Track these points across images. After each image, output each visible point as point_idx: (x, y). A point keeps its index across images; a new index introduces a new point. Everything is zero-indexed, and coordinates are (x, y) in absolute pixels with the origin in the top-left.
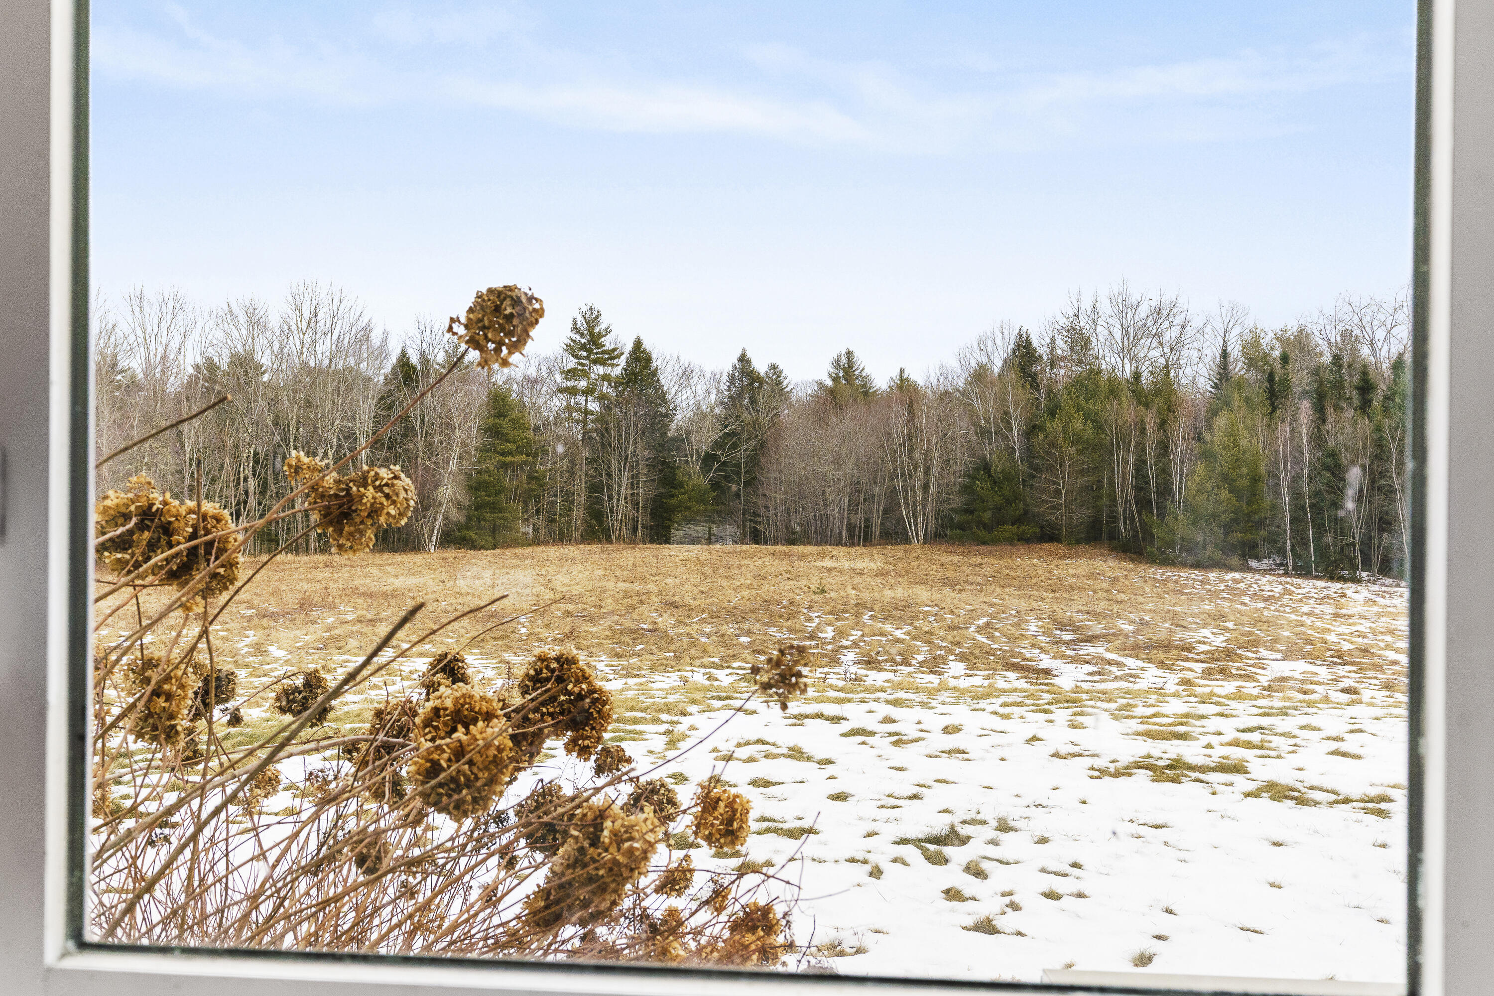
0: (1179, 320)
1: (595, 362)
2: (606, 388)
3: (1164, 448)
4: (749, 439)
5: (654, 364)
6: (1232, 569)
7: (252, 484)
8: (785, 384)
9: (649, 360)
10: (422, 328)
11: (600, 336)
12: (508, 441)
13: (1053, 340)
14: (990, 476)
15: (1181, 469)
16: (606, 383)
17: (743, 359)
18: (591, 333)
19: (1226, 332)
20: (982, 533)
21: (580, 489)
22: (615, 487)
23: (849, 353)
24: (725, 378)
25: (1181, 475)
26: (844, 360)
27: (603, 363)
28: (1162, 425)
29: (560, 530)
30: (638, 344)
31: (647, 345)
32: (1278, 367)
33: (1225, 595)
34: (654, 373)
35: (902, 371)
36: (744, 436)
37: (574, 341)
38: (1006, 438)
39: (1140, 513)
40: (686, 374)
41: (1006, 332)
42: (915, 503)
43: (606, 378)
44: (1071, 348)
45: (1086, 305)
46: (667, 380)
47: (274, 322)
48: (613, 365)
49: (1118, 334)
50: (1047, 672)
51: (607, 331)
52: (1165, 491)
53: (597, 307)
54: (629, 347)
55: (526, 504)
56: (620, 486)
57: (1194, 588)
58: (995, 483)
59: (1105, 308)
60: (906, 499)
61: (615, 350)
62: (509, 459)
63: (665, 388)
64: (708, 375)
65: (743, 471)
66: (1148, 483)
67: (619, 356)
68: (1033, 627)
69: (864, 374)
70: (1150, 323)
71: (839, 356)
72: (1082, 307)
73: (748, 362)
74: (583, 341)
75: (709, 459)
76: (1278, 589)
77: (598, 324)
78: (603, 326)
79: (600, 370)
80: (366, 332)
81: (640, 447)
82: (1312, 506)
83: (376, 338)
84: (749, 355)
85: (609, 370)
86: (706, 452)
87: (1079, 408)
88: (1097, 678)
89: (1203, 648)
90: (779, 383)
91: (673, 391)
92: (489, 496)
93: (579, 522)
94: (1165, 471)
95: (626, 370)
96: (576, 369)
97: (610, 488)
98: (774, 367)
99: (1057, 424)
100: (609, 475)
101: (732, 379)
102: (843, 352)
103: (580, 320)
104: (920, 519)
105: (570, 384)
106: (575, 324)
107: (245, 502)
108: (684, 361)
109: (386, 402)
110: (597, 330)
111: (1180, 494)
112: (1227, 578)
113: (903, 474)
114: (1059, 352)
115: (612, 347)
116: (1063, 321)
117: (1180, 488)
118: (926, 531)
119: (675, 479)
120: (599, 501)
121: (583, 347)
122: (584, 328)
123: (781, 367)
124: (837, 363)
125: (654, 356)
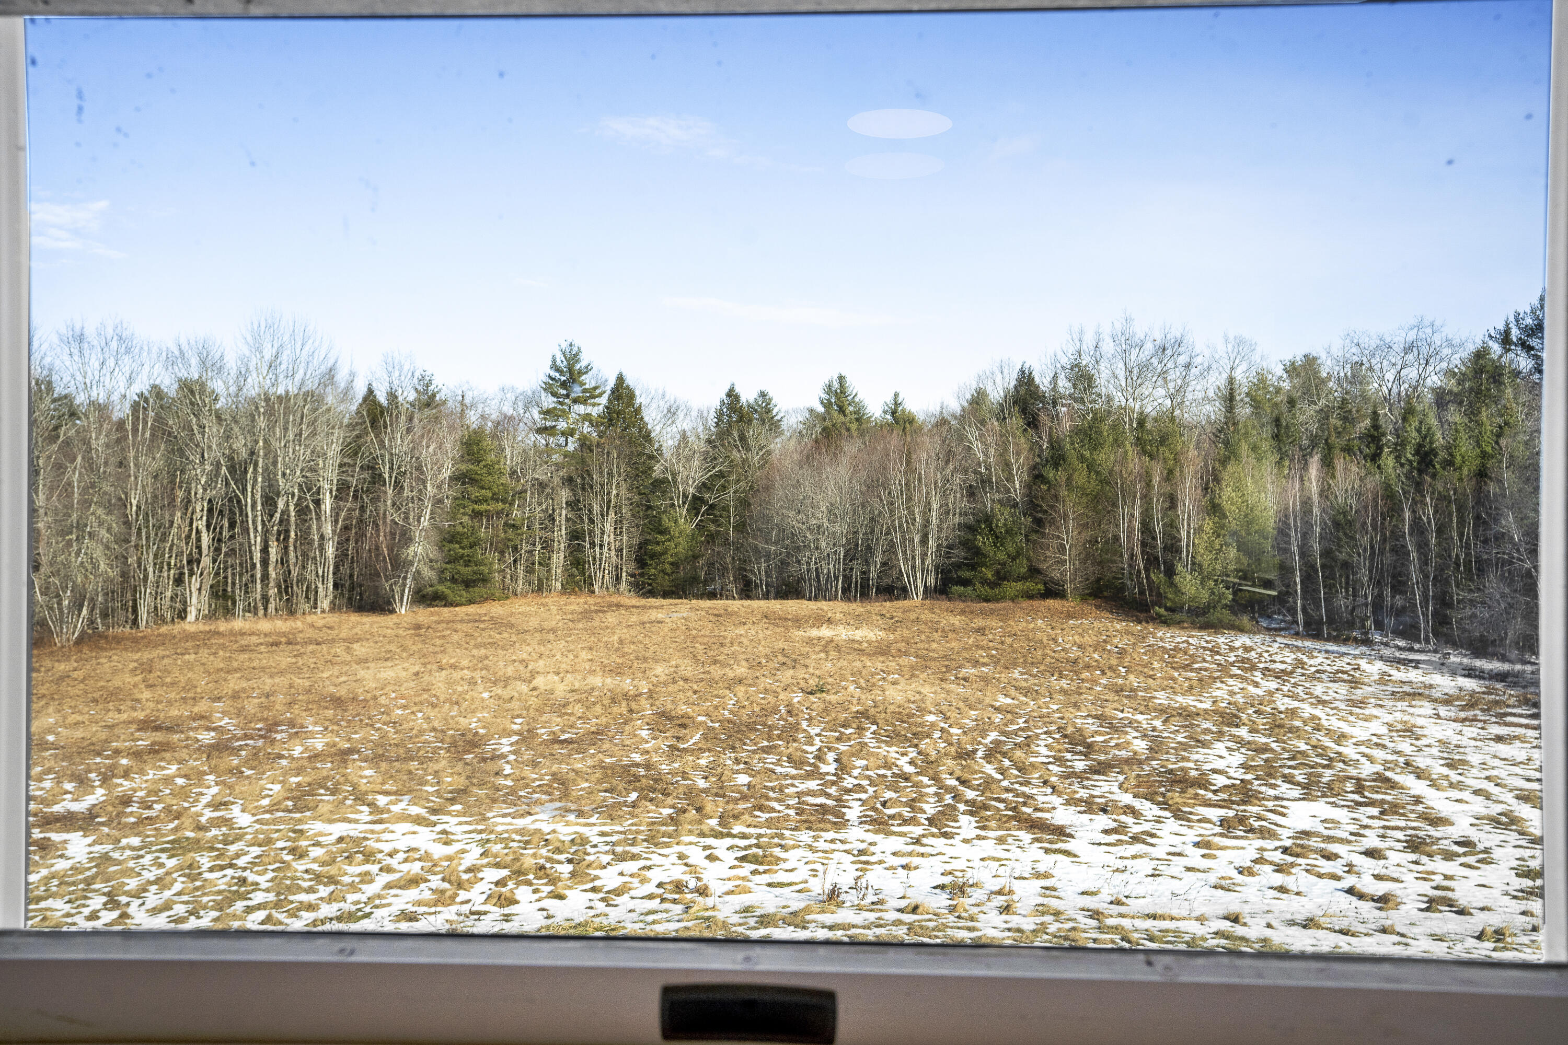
0: (1182, 360)
1: (575, 401)
2: (586, 428)
3: (1172, 501)
4: (738, 481)
5: (638, 401)
6: (1242, 630)
7: (205, 539)
8: (774, 412)
9: (631, 396)
10: (390, 369)
11: (581, 373)
12: (483, 488)
13: (1055, 377)
14: (991, 529)
15: (1189, 525)
16: (587, 423)
17: (732, 394)
18: (570, 370)
19: (1232, 369)
20: (985, 590)
21: (560, 535)
22: (598, 532)
23: (841, 379)
24: (712, 414)
25: (1188, 532)
26: (836, 385)
27: (584, 402)
28: (1169, 476)
29: (539, 580)
30: (620, 379)
31: (630, 381)
32: (1284, 408)
33: (1235, 671)
34: (638, 411)
35: (896, 395)
36: (733, 477)
37: (553, 379)
38: (1008, 491)
39: (1147, 570)
40: (671, 413)
41: (1006, 371)
42: (914, 558)
43: (587, 417)
44: (1075, 386)
45: (1088, 344)
46: (652, 417)
47: (232, 364)
48: (594, 405)
49: (1121, 374)
50: (1061, 832)
51: (588, 369)
52: (1173, 547)
53: (577, 343)
54: (611, 383)
55: (502, 553)
56: (603, 533)
57: (1204, 661)
58: (997, 537)
59: (1108, 347)
60: (904, 553)
61: (596, 388)
62: (484, 507)
63: (649, 427)
64: (694, 413)
65: (732, 514)
66: (1154, 538)
67: (600, 395)
68: (1042, 750)
69: (857, 400)
70: (1155, 361)
71: (831, 382)
72: (1084, 347)
73: (737, 397)
74: (563, 378)
75: (696, 503)
76: (1290, 657)
77: (578, 361)
78: (583, 364)
79: (581, 409)
80: (330, 374)
81: (623, 491)
82: (1323, 566)
83: (341, 377)
84: (738, 390)
85: (589, 409)
86: (694, 495)
87: (1082, 458)
88: (1113, 838)
89: (1220, 781)
90: (769, 411)
91: (658, 428)
92: (463, 548)
93: (559, 571)
94: (1172, 525)
95: (607, 408)
96: (555, 408)
97: (591, 532)
98: (763, 395)
99: (1060, 476)
100: (591, 521)
101: (720, 415)
102: (835, 377)
103: (559, 357)
104: (919, 575)
105: (549, 424)
106: (554, 361)
107: (199, 562)
108: (670, 397)
109: (352, 449)
110: (577, 367)
111: (1188, 551)
112: (1237, 644)
113: (901, 526)
114: (1062, 390)
115: (593, 385)
116: (1065, 361)
117: (1188, 546)
118: (925, 586)
119: (660, 525)
120: (580, 548)
121: (564, 385)
122: (563, 365)
123: (771, 394)
124: (829, 389)
125: (637, 393)
